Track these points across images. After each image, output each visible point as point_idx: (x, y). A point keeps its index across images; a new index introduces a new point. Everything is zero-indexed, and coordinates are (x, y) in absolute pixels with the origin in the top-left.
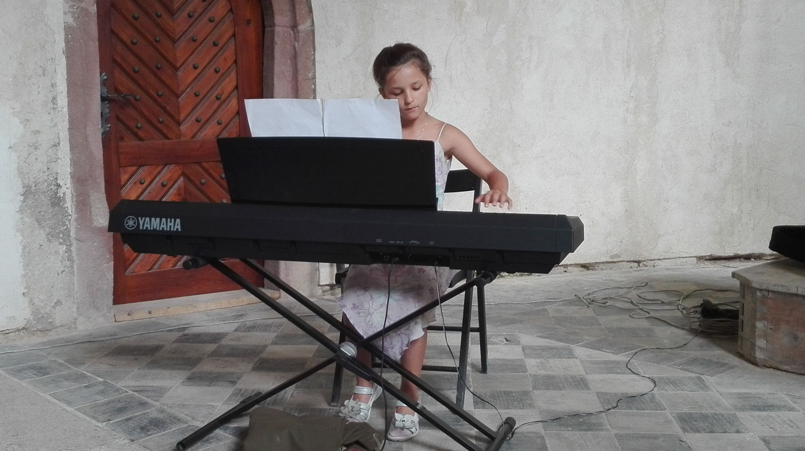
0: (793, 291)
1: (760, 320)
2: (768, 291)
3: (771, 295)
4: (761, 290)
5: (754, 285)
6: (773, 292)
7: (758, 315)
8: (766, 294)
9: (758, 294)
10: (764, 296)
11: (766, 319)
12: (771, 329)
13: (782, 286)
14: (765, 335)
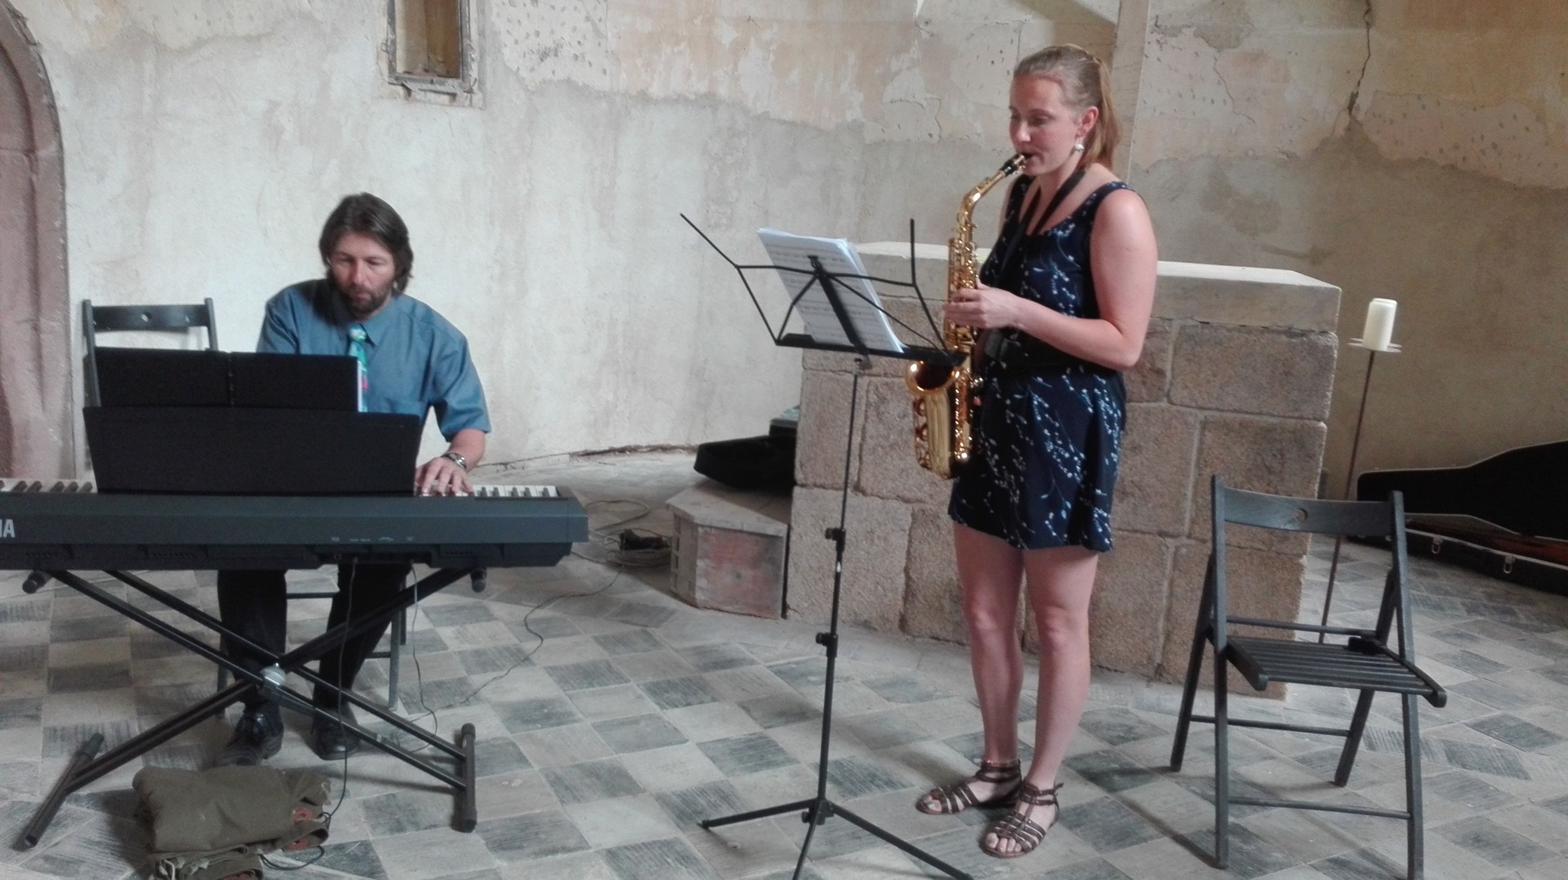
0: (739, 527)
1: (701, 558)
2: (711, 527)
3: (713, 531)
4: (702, 526)
5: (697, 521)
6: (717, 528)
7: (699, 553)
8: (708, 530)
9: (700, 530)
10: (706, 533)
11: (708, 557)
12: (713, 568)
13: (727, 522)
14: (706, 575)
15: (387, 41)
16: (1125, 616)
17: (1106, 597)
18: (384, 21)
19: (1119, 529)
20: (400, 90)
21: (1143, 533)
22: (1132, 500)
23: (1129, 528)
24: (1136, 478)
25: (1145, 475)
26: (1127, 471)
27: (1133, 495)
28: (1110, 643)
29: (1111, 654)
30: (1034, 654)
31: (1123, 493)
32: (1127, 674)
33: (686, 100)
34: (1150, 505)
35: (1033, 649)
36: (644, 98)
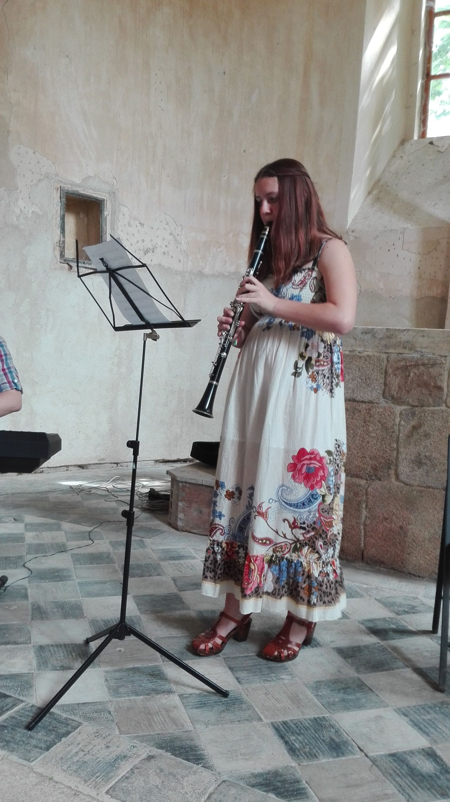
0: (200, 482)
1: (181, 501)
2: (186, 483)
3: (187, 485)
4: (181, 482)
5: (180, 479)
6: (189, 483)
7: (180, 498)
9: (181, 484)
10: (184, 486)
11: (184, 500)
12: (187, 507)
13: (194, 479)
14: (184, 511)
15: (60, 241)
16: (424, 541)
17: (411, 529)
18: (59, 231)
19: (419, 486)
20: (66, 266)
21: (433, 488)
22: (426, 467)
23: (425, 485)
24: (428, 454)
25: (433, 452)
26: (422, 449)
27: (426, 465)
28: (415, 559)
29: (416, 566)
30: (369, 564)
31: (420, 463)
32: (425, 579)
33: (223, 275)
34: (437, 471)
35: (369, 561)
36: (201, 274)
